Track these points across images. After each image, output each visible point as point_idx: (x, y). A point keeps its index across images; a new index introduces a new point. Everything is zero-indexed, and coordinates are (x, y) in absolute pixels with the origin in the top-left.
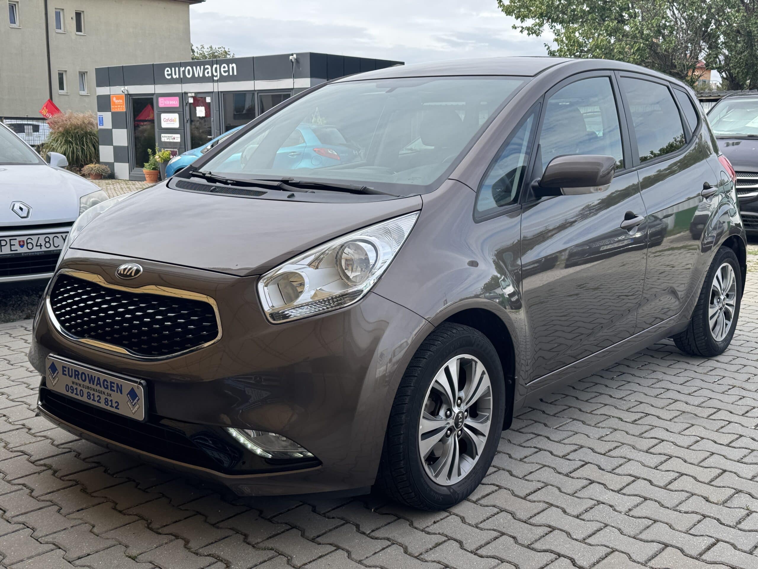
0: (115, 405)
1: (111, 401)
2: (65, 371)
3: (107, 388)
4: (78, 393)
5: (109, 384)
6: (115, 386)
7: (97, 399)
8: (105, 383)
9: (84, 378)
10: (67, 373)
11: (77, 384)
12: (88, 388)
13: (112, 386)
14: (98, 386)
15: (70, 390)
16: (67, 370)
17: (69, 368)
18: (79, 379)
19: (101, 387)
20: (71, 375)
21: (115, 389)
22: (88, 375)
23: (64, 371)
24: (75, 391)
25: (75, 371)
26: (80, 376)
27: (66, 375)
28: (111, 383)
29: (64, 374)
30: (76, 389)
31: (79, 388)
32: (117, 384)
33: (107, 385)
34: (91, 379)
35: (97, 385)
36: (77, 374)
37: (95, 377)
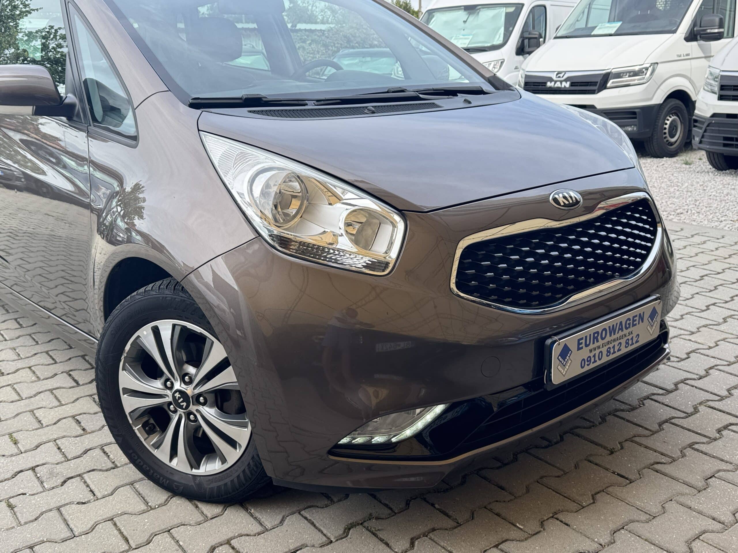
0: (635, 340)
1: (632, 339)
2: (582, 343)
3: (629, 327)
4: (597, 359)
5: (631, 321)
6: (637, 318)
7: (616, 348)
8: (628, 322)
9: (604, 336)
10: (583, 345)
11: (595, 349)
12: (608, 343)
13: (634, 321)
14: (620, 331)
15: (586, 363)
16: (583, 341)
17: (586, 337)
18: (598, 341)
19: (622, 331)
20: (588, 343)
21: (637, 322)
22: (609, 327)
23: (579, 344)
24: (593, 360)
25: (594, 334)
26: (599, 337)
27: (582, 348)
28: (634, 317)
29: (579, 349)
30: (594, 356)
31: (597, 352)
32: (640, 314)
33: (629, 324)
34: (613, 330)
35: (618, 333)
36: (595, 337)
37: (617, 324)
